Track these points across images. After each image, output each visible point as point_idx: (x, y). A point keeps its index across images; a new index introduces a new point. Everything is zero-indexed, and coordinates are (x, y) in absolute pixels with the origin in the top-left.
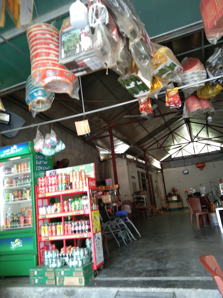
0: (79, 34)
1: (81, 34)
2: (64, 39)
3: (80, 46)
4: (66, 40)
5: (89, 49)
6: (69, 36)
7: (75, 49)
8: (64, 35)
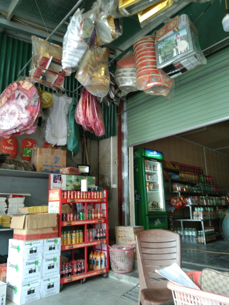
0: (174, 40)
1: (177, 40)
2: (160, 47)
3: (177, 50)
4: (162, 47)
5: (186, 50)
6: (165, 43)
7: (172, 54)
8: (160, 43)
